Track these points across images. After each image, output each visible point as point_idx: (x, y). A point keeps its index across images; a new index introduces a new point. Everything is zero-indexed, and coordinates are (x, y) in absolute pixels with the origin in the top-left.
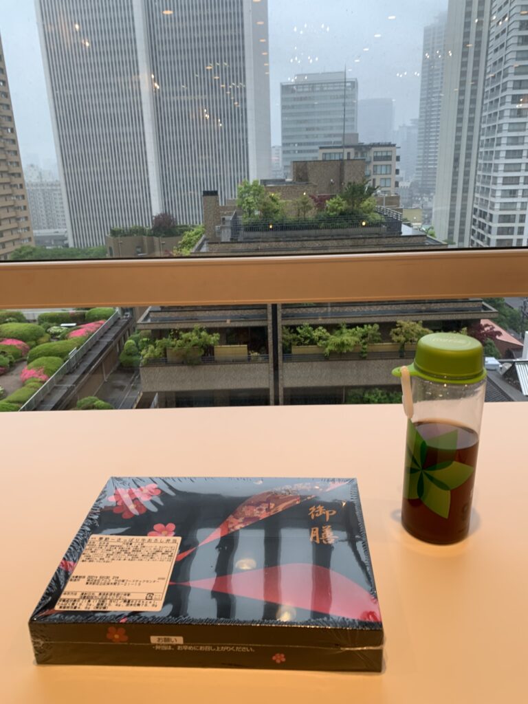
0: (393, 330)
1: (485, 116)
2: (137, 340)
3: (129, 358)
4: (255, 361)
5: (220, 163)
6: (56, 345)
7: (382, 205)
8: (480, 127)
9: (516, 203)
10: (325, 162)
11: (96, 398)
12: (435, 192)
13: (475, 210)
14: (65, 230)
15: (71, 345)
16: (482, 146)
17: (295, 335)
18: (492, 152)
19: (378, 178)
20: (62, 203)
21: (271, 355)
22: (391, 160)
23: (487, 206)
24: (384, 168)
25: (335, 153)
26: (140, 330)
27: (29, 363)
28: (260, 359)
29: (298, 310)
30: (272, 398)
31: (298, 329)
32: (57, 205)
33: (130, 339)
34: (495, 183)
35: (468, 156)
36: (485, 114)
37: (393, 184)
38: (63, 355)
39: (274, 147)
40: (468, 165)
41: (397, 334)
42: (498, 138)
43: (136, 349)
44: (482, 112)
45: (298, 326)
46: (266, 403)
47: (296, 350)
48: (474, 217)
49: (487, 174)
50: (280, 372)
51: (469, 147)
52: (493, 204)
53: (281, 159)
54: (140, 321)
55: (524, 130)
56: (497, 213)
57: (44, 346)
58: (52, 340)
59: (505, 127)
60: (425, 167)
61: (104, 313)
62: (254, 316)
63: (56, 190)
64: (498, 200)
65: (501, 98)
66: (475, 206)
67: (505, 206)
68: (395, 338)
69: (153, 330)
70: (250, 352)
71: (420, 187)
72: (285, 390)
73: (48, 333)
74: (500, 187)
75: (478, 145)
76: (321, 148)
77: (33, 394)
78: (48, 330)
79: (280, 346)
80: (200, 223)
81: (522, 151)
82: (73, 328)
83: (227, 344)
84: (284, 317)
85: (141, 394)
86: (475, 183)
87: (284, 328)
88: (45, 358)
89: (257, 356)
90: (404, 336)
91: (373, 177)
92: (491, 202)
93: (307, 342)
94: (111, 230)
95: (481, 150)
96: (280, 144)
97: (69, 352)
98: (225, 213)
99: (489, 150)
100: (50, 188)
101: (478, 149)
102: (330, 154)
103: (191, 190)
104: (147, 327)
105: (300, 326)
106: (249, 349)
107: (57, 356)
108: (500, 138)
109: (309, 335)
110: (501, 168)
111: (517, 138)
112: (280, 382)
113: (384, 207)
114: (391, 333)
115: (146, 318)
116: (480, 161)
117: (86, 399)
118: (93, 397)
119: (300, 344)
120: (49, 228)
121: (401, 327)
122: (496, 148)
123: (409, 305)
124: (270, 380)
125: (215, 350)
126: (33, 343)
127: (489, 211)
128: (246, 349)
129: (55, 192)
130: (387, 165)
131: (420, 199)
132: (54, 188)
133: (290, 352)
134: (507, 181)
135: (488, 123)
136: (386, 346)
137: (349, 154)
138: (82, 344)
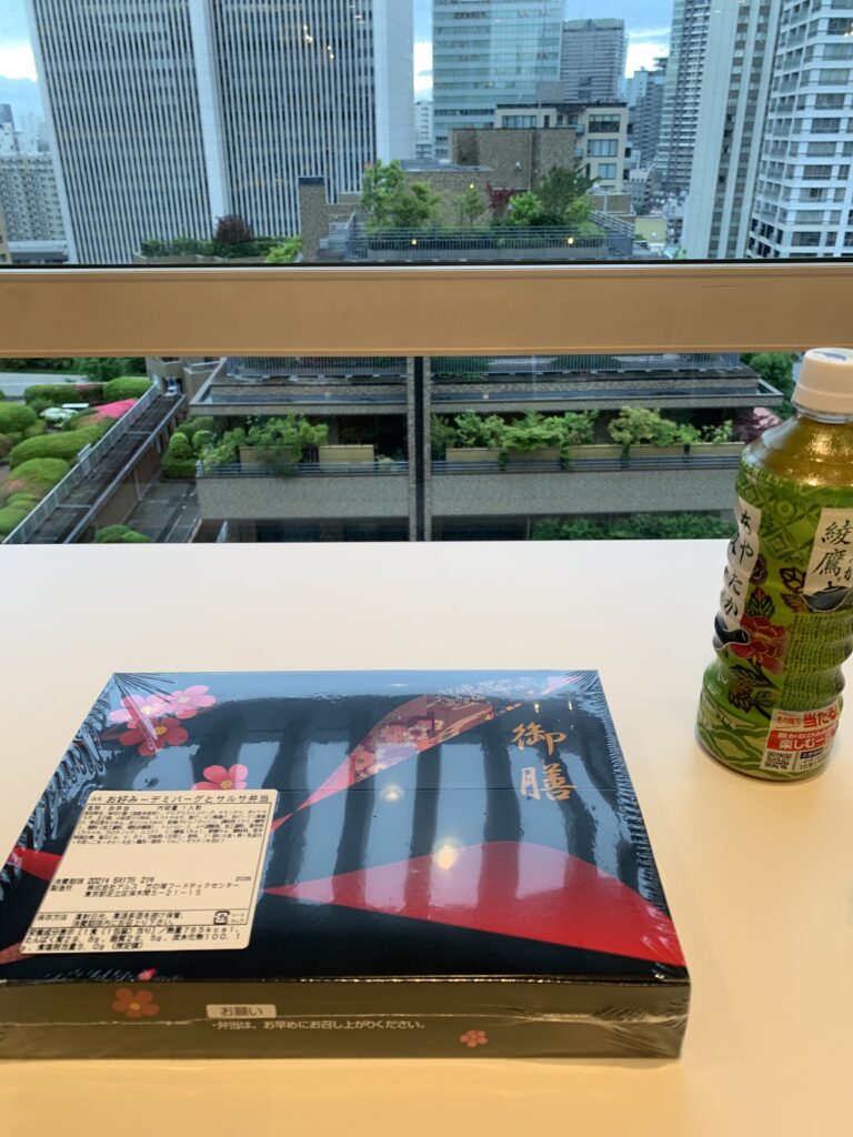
0: (613, 421)
1: (781, 56)
2: (190, 433)
3: (177, 463)
4: (387, 473)
5: (326, 129)
6: (56, 439)
7: (602, 210)
8: (772, 74)
9: (823, 211)
10: (508, 132)
11: (125, 527)
12: (688, 191)
13: (755, 222)
14: (64, 242)
15: (81, 440)
16: (772, 110)
17: (451, 430)
18: (789, 120)
19: (594, 162)
20: (56, 195)
21: (412, 462)
22: (617, 130)
23: (774, 215)
24: (605, 145)
25: (524, 117)
26: (194, 417)
27: (12, 468)
28: (394, 469)
29: (458, 387)
30: (413, 531)
31: (458, 420)
32: (48, 199)
33: (180, 431)
34: (791, 177)
35: (749, 126)
36: (782, 51)
37: (620, 174)
38: (69, 456)
39: (419, 103)
40: (746, 143)
41: (620, 429)
42: (800, 96)
43: (188, 448)
44: (776, 49)
45: (457, 414)
46: (404, 537)
47: (452, 455)
48: (752, 234)
49: (778, 160)
50: (427, 490)
51: (751, 111)
52: (784, 213)
53: (430, 124)
54: (194, 401)
55: (845, 83)
56: (790, 228)
57: (36, 440)
58: (49, 430)
59: (815, 77)
60: (675, 145)
61: (134, 386)
62: (384, 397)
63: (45, 171)
64: (795, 205)
65: (812, 23)
66: (755, 216)
67: (804, 216)
68: (616, 435)
69: (216, 418)
70: (378, 457)
71: (664, 180)
72: (434, 519)
73: (42, 418)
74: (799, 183)
75: (767, 107)
76: (500, 106)
77: (23, 518)
78: (42, 414)
79: (427, 447)
80: (292, 235)
81: (838, 120)
82: (82, 412)
83: (340, 443)
84: (435, 398)
85: (200, 523)
86: (757, 175)
87: (435, 417)
88: (38, 460)
89: (391, 464)
90: (631, 433)
91: (586, 161)
92: (782, 209)
93: (471, 441)
94: (141, 244)
95: (772, 116)
96: (430, 99)
97: (79, 451)
98: (336, 217)
99: (784, 116)
100: (33, 167)
101: (766, 114)
102: (515, 117)
103: (277, 178)
104: (206, 411)
105: (460, 414)
106: (377, 452)
107: (58, 457)
108: (803, 97)
109: (475, 430)
110: (803, 149)
111: (831, 96)
112: (427, 506)
113: (604, 213)
114: (611, 426)
115: (204, 397)
116: (769, 137)
117: (109, 528)
118: (120, 526)
119: (459, 445)
120: (35, 239)
121: (627, 417)
122: (796, 114)
123: (640, 382)
124: (409, 503)
125: (321, 451)
126: (18, 435)
127: (777, 226)
128: (371, 452)
129: (43, 175)
130: (610, 140)
131: (663, 202)
132: (42, 167)
133: (443, 458)
134: (810, 172)
135: (785, 69)
136: (601, 450)
137: (547, 118)
138: (99, 439)
